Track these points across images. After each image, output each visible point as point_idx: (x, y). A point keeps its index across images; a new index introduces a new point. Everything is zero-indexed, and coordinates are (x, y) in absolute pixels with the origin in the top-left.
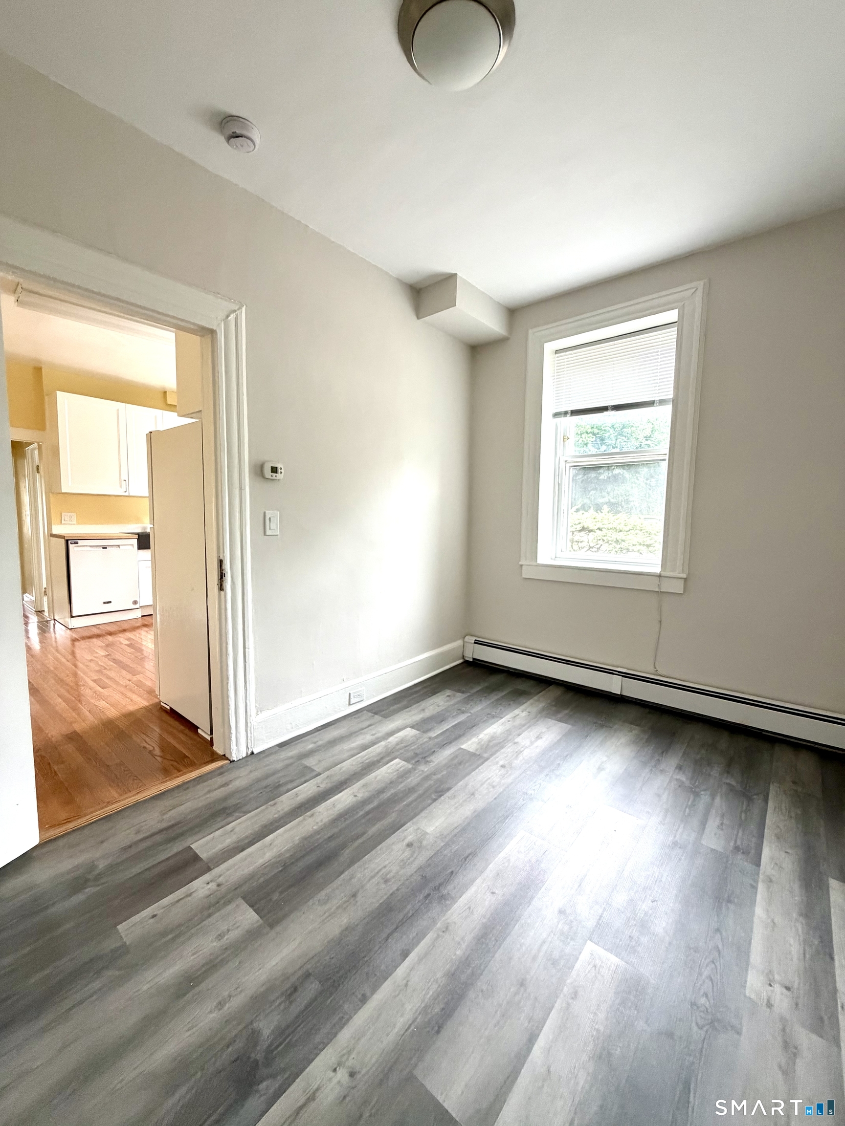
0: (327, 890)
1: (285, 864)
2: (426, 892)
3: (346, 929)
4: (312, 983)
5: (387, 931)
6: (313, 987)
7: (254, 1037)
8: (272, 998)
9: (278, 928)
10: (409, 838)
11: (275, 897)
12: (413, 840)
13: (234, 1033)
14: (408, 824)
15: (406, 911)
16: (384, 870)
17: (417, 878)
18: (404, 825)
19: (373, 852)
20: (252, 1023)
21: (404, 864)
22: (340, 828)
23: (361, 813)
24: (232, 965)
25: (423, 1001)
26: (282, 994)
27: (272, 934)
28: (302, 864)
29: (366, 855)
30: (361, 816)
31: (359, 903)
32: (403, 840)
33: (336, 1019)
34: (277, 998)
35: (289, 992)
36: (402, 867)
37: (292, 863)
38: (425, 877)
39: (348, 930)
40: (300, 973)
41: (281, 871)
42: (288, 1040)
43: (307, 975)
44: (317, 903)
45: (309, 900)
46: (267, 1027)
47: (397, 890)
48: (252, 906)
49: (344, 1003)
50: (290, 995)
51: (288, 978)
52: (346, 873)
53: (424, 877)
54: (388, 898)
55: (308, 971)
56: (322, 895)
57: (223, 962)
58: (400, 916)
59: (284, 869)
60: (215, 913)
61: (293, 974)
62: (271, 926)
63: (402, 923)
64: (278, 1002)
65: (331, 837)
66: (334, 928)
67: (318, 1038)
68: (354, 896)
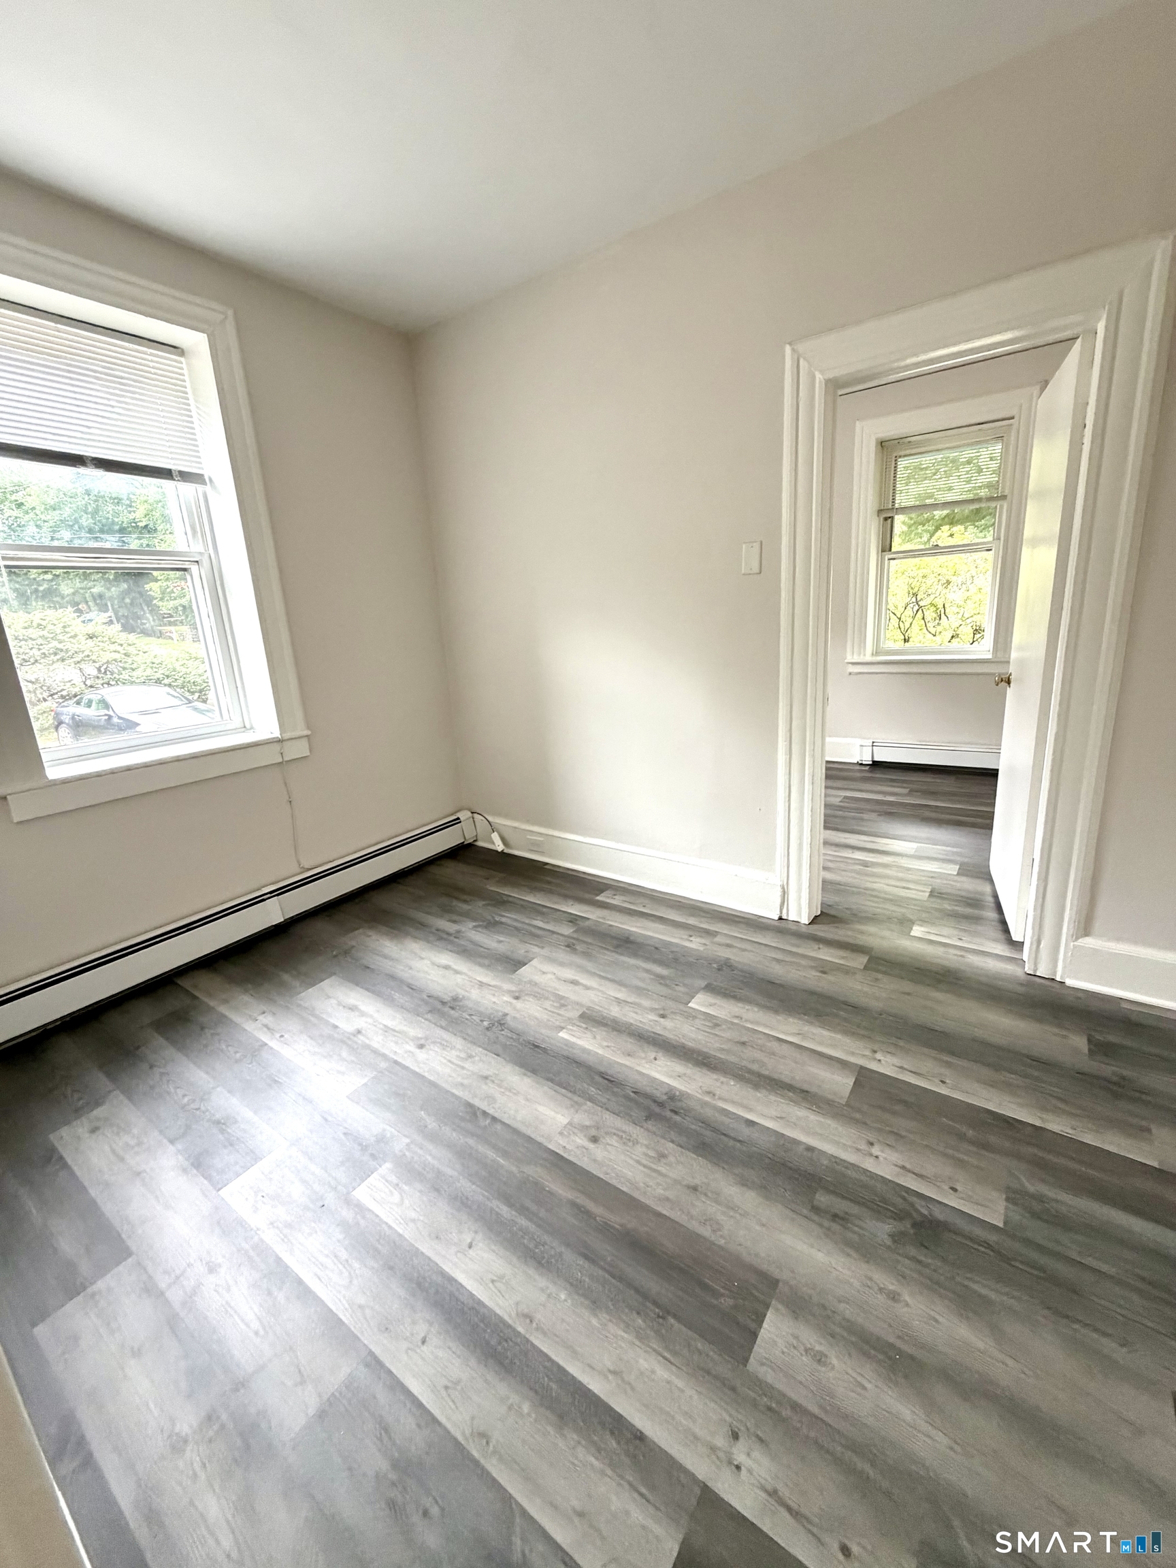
0: (694, 1226)
1: (659, 1316)
2: (668, 1114)
3: (743, 1185)
4: (820, 1201)
5: (731, 1143)
6: (822, 1199)
7: (897, 1237)
8: (856, 1238)
9: (775, 1273)
10: (581, 1140)
11: (726, 1302)
12: (585, 1136)
13: (907, 1262)
14: (551, 1147)
15: (698, 1129)
16: (644, 1162)
17: (650, 1125)
18: (553, 1151)
19: (614, 1182)
20: (889, 1248)
21: (628, 1141)
22: (563, 1249)
23: (523, 1222)
24: (848, 1311)
25: (789, 1104)
26: (847, 1229)
27: (784, 1275)
28: (653, 1285)
29: (623, 1192)
30: (531, 1220)
31: (705, 1181)
32: (587, 1149)
33: (838, 1168)
34: (854, 1232)
35: (841, 1222)
36: (636, 1142)
37: (655, 1303)
38: (646, 1117)
39: (744, 1183)
40: (816, 1218)
41: (675, 1316)
42: (881, 1204)
43: (816, 1209)
44: (719, 1233)
45: (720, 1247)
46: (882, 1230)
47: (672, 1142)
48: (754, 1335)
49: (823, 1165)
50: (843, 1219)
51: (829, 1229)
52: (659, 1209)
53: (648, 1118)
54: (689, 1150)
55: (810, 1210)
56: (706, 1232)
57: (850, 1327)
58: (708, 1133)
59: (668, 1313)
60: (789, 1399)
61: (821, 1225)
62: (773, 1283)
63: (715, 1130)
64: (856, 1229)
65: (586, 1257)
66: (748, 1199)
67: (863, 1178)
68: (695, 1189)
